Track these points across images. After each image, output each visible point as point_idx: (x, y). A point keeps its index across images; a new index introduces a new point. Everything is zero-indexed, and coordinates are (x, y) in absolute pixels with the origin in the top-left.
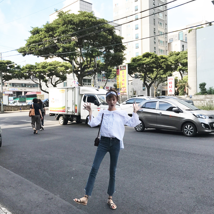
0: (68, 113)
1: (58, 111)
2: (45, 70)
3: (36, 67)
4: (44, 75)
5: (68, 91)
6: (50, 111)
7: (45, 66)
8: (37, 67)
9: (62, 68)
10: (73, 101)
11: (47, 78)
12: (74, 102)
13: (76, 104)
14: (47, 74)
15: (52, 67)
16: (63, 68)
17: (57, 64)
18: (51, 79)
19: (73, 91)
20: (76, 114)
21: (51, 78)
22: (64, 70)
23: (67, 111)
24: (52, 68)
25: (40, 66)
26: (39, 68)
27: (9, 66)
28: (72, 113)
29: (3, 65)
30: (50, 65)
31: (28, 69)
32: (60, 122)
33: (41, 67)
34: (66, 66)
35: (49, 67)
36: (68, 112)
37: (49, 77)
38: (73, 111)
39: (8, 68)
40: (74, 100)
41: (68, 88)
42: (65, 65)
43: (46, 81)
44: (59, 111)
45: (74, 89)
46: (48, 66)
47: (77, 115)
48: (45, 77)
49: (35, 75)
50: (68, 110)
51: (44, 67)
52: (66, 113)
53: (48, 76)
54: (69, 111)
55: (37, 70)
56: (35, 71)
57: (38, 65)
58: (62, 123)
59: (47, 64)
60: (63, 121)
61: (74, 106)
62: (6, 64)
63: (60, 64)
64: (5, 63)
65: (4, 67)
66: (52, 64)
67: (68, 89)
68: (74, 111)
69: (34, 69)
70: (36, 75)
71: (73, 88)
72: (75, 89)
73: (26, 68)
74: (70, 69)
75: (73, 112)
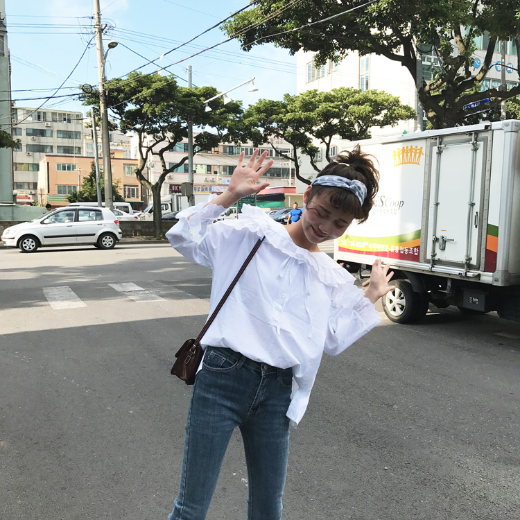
0: (439, 269)
1: (377, 254)
2: (312, 114)
3: (284, 106)
4: (307, 134)
5: (440, 153)
6: (341, 249)
7: (312, 103)
8: (289, 107)
9: (363, 107)
10: (472, 205)
11: (316, 142)
12: (477, 208)
13: (494, 219)
14: (314, 128)
15: (332, 105)
16: (366, 108)
17: (348, 96)
18: (328, 145)
19: (475, 150)
20: (487, 278)
21: (327, 141)
22: (369, 112)
23: (429, 257)
24: (333, 107)
25: (298, 104)
26: (293, 108)
27: (210, 104)
28: (462, 271)
29: (192, 101)
30: (328, 99)
31: (263, 115)
32: (389, 307)
33: (300, 108)
34: (376, 101)
35: (322, 106)
36: (435, 262)
37: (320, 140)
38: (469, 259)
39: (208, 109)
40: (477, 201)
41: (441, 137)
42: (372, 98)
43: (312, 152)
44: (384, 254)
45: (482, 135)
46: (320, 102)
47: (499, 284)
48: (308, 140)
49: (281, 132)
50: (438, 251)
51: (308, 106)
52: (427, 267)
53: (320, 135)
54: (440, 255)
55: (289, 116)
56: (281, 121)
57: (292, 101)
58: (399, 312)
59: (317, 98)
60: (403, 302)
61: (475, 231)
62: (202, 98)
63: (357, 96)
64: (198, 96)
65: (196, 108)
66: (334, 97)
67: (446, 139)
68: (474, 262)
69: (282, 113)
70: (284, 133)
71: (477, 132)
72: (488, 134)
73: (259, 110)
74: (385, 111)
75: (469, 266)
